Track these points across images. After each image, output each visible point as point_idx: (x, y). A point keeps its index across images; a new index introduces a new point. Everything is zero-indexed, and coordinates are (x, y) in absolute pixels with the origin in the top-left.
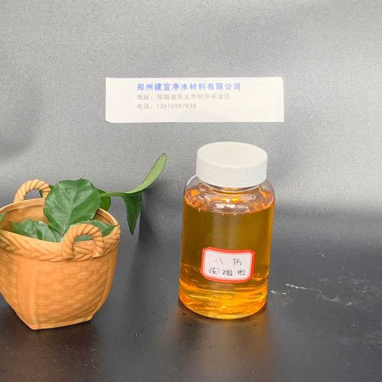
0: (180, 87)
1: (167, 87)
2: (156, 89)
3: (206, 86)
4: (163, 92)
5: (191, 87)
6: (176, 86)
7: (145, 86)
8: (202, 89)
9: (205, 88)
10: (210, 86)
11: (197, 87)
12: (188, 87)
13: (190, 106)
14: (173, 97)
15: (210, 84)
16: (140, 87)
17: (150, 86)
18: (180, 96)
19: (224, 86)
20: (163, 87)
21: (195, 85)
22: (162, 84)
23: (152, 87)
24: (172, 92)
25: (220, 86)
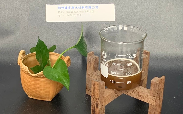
0: (75, 8)
1: (70, 8)
2: (65, 9)
3: (85, 7)
4: (68, 10)
5: (79, 8)
6: (73, 8)
7: (61, 8)
8: (83, 9)
9: (84, 8)
10: (86, 7)
11: (81, 8)
12: (78, 8)
13: (78, 15)
14: (72, 12)
15: (86, 6)
16: (59, 8)
17: (63, 8)
18: (75, 12)
19: (91, 7)
20: (68, 8)
21: (80, 7)
22: (68, 7)
23: (64, 8)
24: (71, 10)
25: (90, 7)
